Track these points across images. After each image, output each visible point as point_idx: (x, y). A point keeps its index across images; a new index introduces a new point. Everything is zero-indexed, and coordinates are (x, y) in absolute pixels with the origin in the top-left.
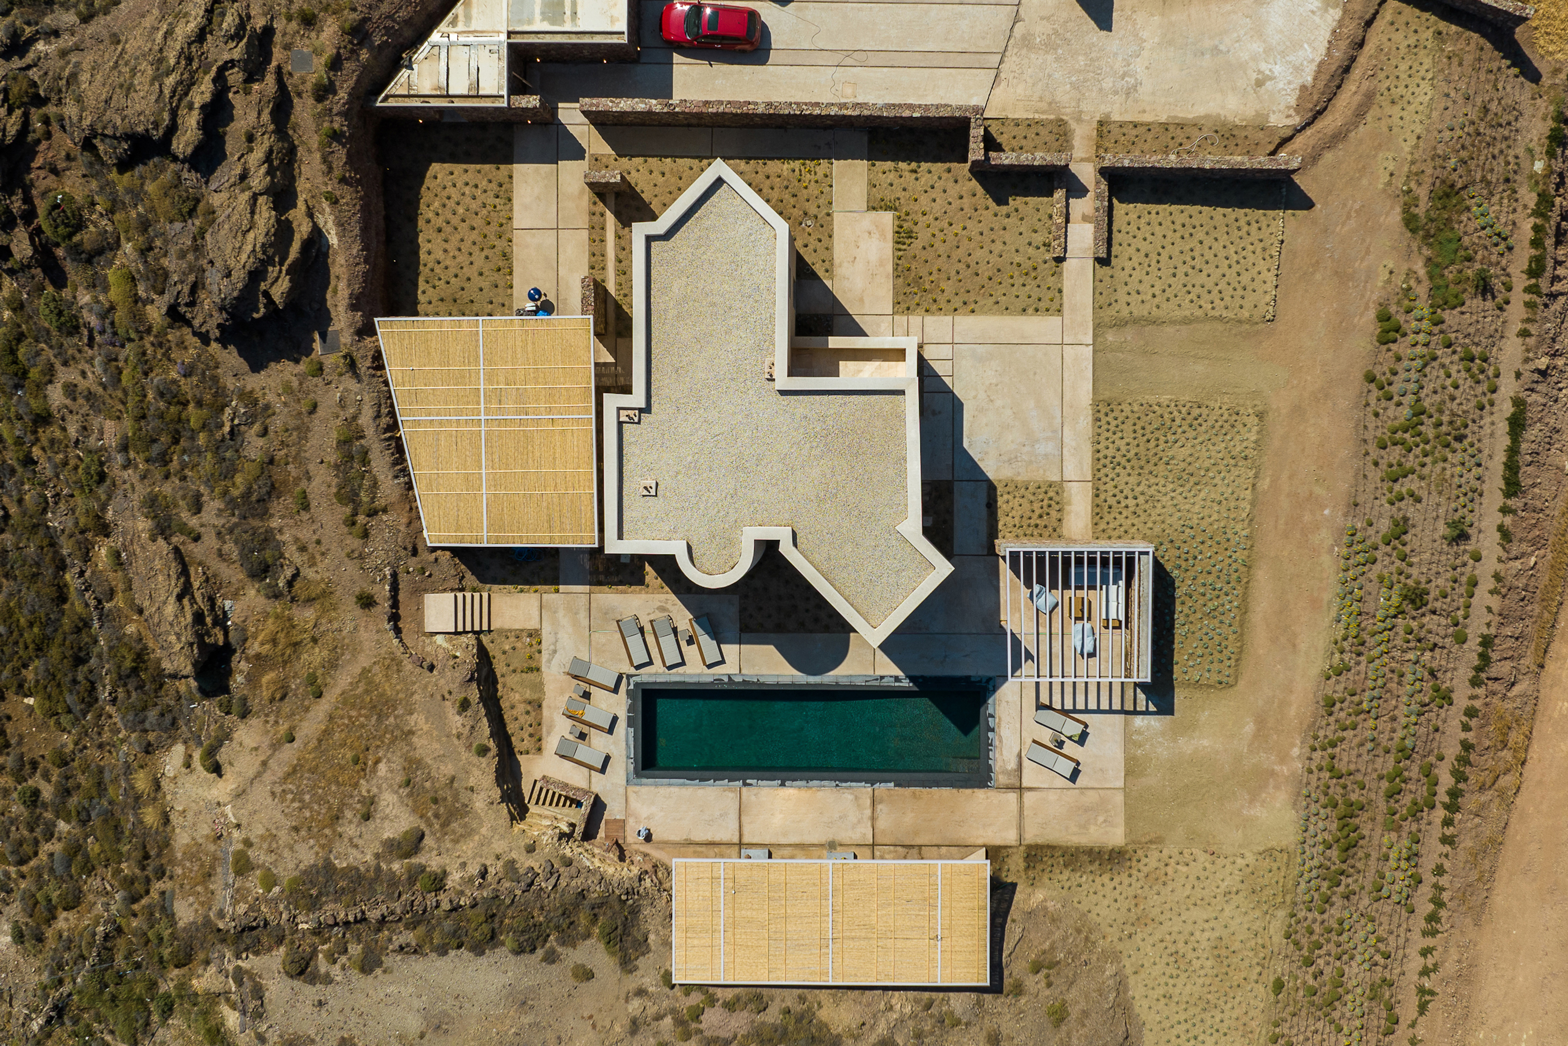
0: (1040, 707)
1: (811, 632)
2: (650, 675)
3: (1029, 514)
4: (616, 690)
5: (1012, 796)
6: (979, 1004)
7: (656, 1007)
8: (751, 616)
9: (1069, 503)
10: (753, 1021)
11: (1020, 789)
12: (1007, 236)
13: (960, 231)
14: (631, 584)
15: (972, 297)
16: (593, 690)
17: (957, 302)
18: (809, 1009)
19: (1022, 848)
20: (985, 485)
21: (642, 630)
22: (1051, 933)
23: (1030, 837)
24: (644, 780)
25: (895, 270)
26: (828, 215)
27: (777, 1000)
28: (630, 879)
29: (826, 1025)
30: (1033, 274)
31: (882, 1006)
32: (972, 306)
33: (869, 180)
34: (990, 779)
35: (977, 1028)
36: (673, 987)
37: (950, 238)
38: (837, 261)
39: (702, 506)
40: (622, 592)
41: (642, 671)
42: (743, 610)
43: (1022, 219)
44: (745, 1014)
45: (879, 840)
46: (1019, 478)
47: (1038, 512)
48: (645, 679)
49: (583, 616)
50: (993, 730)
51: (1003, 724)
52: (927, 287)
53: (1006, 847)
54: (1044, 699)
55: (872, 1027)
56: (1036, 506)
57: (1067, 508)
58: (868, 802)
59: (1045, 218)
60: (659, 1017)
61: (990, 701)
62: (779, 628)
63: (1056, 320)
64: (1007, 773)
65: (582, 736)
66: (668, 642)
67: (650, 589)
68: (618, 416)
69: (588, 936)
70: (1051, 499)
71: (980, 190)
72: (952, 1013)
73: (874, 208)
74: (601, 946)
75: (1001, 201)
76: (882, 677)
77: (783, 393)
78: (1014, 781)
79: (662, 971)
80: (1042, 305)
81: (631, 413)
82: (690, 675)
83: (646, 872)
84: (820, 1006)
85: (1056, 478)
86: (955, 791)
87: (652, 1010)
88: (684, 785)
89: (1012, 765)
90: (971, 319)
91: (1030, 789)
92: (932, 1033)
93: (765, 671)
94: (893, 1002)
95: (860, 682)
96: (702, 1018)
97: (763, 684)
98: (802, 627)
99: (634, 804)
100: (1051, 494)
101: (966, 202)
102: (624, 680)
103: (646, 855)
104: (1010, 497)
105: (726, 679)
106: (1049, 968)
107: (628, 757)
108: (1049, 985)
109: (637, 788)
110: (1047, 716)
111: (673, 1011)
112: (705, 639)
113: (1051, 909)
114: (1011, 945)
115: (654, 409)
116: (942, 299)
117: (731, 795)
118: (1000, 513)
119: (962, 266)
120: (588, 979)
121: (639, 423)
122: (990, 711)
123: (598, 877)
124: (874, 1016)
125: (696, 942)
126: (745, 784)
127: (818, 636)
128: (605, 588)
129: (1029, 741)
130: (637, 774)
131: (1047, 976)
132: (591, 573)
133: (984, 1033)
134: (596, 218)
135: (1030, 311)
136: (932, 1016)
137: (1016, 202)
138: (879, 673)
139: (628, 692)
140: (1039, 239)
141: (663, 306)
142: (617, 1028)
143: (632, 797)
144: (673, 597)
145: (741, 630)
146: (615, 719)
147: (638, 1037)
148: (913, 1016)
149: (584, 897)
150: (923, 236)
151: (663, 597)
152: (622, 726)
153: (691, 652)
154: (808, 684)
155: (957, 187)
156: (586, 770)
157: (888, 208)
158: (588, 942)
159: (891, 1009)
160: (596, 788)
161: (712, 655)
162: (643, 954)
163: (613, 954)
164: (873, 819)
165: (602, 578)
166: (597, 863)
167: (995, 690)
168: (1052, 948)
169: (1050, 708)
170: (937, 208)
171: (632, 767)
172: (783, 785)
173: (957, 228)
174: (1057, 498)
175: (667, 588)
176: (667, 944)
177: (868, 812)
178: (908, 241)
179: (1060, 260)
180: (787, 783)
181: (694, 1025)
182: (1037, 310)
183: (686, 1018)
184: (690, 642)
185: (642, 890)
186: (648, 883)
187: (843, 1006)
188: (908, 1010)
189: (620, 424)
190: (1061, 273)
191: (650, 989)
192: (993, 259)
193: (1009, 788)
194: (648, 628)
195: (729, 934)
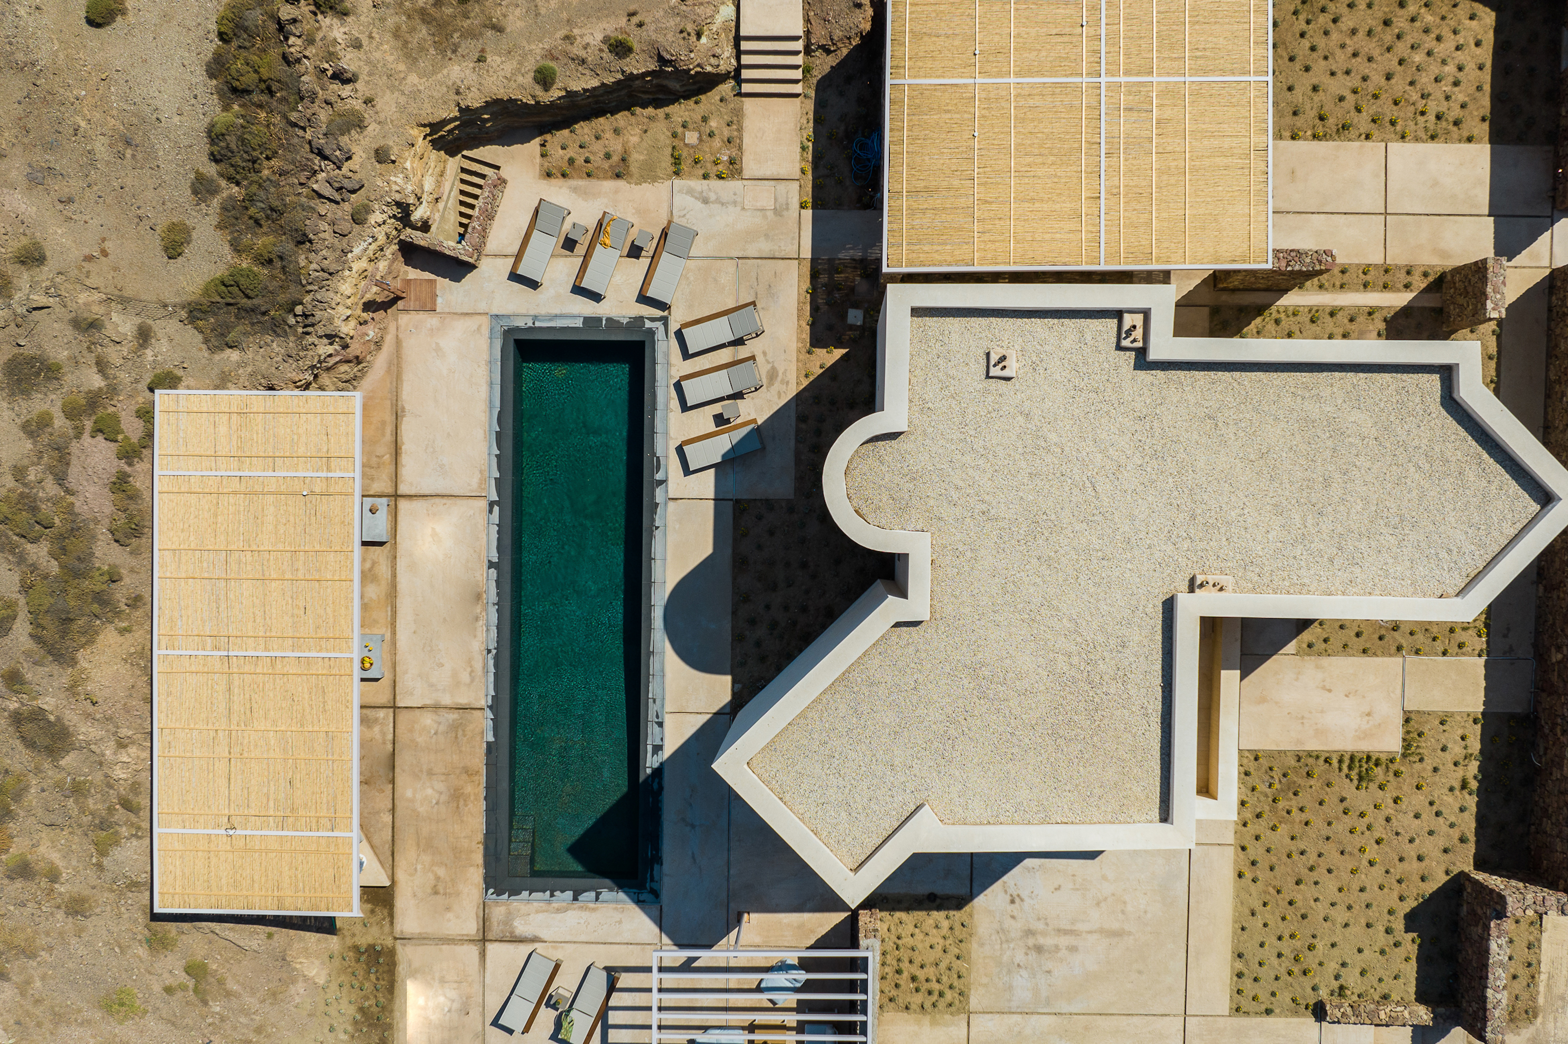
0: (612, 973)
1: (734, 613)
2: (667, 355)
3: (918, 961)
4: (643, 299)
5: (471, 927)
6: (133, 885)
7: (119, 362)
8: (760, 518)
9: (934, 1023)
10: (97, 522)
11: (483, 939)
12: (1357, 929)
13: (1367, 856)
14: (813, 325)
15: (1262, 873)
16: (644, 262)
17: (1256, 851)
18: (118, 614)
19: (389, 942)
20: (964, 891)
21: (739, 342)
22: (253, 992)
23: (406, 954)
24: (498, 344)
25: (1309, 754)
26: (1399, 648)
27: (133, 562)
28: (330, 320)
29: (91, 642)
30: (1296, 970)
31: (124, 732)
32: (1248, 875)
33: (1452, 715)
34: (499, 893)
35: (93, 881)
36: (152, 390)
37: (1357, 841)
38: (1325, 661)
39: (967, 459)
40: (800, 310)
41: (674, 342)
42: (769, 504)
43: (1383, 952)
44: (108, 509)
45: (402, 716)
46: (974, 946)
47: (921, 974)
48: (661, 346)
49: (764, 247)
50: (575, 899)
51: (585, 915)
52: (1281, 804)
53: (391, 916)
54: (625, 980)
55: (88, 716)
56: (930, 972)
57: (926, 1019)
58: (463, 700)
59: (1383, 988)
60: (102, 366)
61: (622, 895)
62: (740, 563)
63: (1224, 1005)
64: (508, 921)
65: (569, 244)
66: (720, 385)
67: (804, 356)
68: (1131, 311)
69: (237, 248)
70: (941, 994)
71: (1431, 887)
72: (117, 843)
73: (1407, 721)
74: (221, 271)
75: (1412, 920)
76: (661, 724)
77: (1169, 607)
78: (495, 930)
79: (179, 373)
80: (1247, 984)
81: (1138, 333)
82: (666, 419)
83: (345, 347)
84: (123, 631)
85: (974, 1002)
86: (480, 837)
87: (114, 355)
88: (491, 408)
89: (521, 928)
90: (1229, 874)
91: (483, 954)
92: (82, 810)
93: (671, 538)
94: (133, 750)
95: (654, 689)
96: (100, 438)
97: (651, 536)
98: (742, 598)
99: (461, 326)
100: (949, 995)
101: (1413, 867)
102: (658, 313)
103: (378, 344)
104: (945, 931)
105: (659, 476)
106: (196, 991)
107: (535, 318)
108: (169, 990)
109: (486, 331)
110: (598, 983)
111: (113, 390)
112: (724, 443)
113: (292, 989)
114: (230, 935)
115: (1144, 376)
116: (1260, 827)
117: (475, 481)
118: (920, 915)
119: (1312, 858)
120: (166, 249)
121: (1119, 347)
122: (605, 894)
123: (333, 268)
124: (109, 719)
125: (223, 430)
126: (491, 504)
127: (727, 625)
128: (806, 284)
129: (557, 955)
130: (508, 333)
131: (183, 988)
132: (830, 261)
133: (87, 892)
134: (1402, 277)
135: (1239, 965)
136: (111, 810)
137: (1410, 944)
138: (668, 720)
139: (641, 319)
140: (1351, 978)
141: (1326, 392)
142: (83, 297)
143: (471, 323)
144: (792, 392)
145: (737, 502)
146: (596, 297)
147: (69, 332)
148: (109, 783)
149: (300, 243)
150: (1361, 799)
151: (792, 377)
152: (586, 308)
153: (703, 420)
154: (650, 606)
155: (1437, 854)
156: (515, 249)
157: (1407, 744)
158: (227, 249)
159: (122, 745)
160: (485, 265)
161: (697, 456)
162: (206, 341)
163: (206, 292)
164: (436, 708)
165: (824, 279)
166: (357, 266)
167: (638, 902)
168: (228, 994)
169: (612, 988)
170: (1405, 822)
171: (520, 323)
172: (491, 565)
173: (1372, 851)
174: (942, 1004)
175: (805, 383)
176: (223, 382)
177: (447, 700)
178: (1354, 775)
179: (1319, 1012)
180: (493, 572)
181: (89, 424)
182: (1240, 975)
183: (101, 412)
184: (720, 420)
185: (310, 339)
186: (324, 349)
187: (124, 670)
188: (119, 773)
189: (1118, 314)
190: (1296, 1013)
191: (149, 353)
192: (1322, 909)
193: (485, 922)
194: (743, 352)
195: (235, 485)
